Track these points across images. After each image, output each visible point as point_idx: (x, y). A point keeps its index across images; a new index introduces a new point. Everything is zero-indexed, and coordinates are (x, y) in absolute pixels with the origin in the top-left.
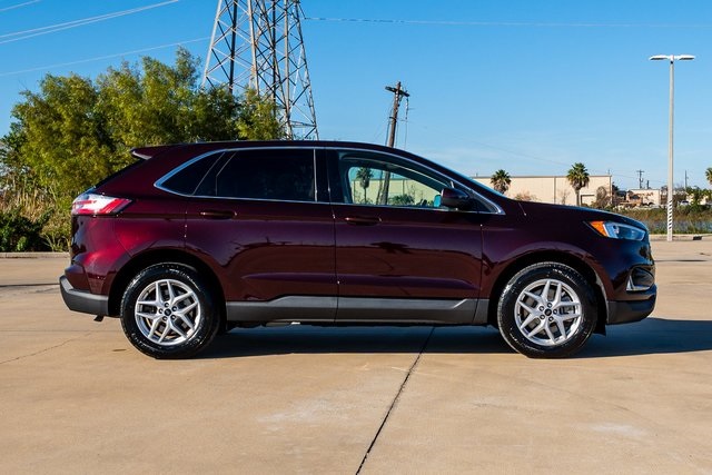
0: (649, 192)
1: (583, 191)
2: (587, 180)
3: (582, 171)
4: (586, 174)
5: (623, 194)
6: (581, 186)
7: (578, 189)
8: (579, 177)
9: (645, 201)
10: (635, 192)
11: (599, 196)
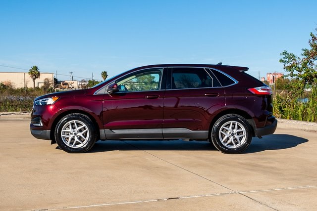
0: (72, 82)
1: (37, 80)
2: (39, 74)
3: (37, 70)
4: (39, 72)
5: (60, 83)
6: (36, 77)
7: (34, 79)
8: (35, 73)
9: (70, 86)
10: (66, 82)
11: (45, 83)
